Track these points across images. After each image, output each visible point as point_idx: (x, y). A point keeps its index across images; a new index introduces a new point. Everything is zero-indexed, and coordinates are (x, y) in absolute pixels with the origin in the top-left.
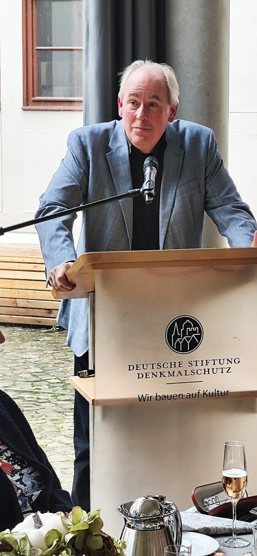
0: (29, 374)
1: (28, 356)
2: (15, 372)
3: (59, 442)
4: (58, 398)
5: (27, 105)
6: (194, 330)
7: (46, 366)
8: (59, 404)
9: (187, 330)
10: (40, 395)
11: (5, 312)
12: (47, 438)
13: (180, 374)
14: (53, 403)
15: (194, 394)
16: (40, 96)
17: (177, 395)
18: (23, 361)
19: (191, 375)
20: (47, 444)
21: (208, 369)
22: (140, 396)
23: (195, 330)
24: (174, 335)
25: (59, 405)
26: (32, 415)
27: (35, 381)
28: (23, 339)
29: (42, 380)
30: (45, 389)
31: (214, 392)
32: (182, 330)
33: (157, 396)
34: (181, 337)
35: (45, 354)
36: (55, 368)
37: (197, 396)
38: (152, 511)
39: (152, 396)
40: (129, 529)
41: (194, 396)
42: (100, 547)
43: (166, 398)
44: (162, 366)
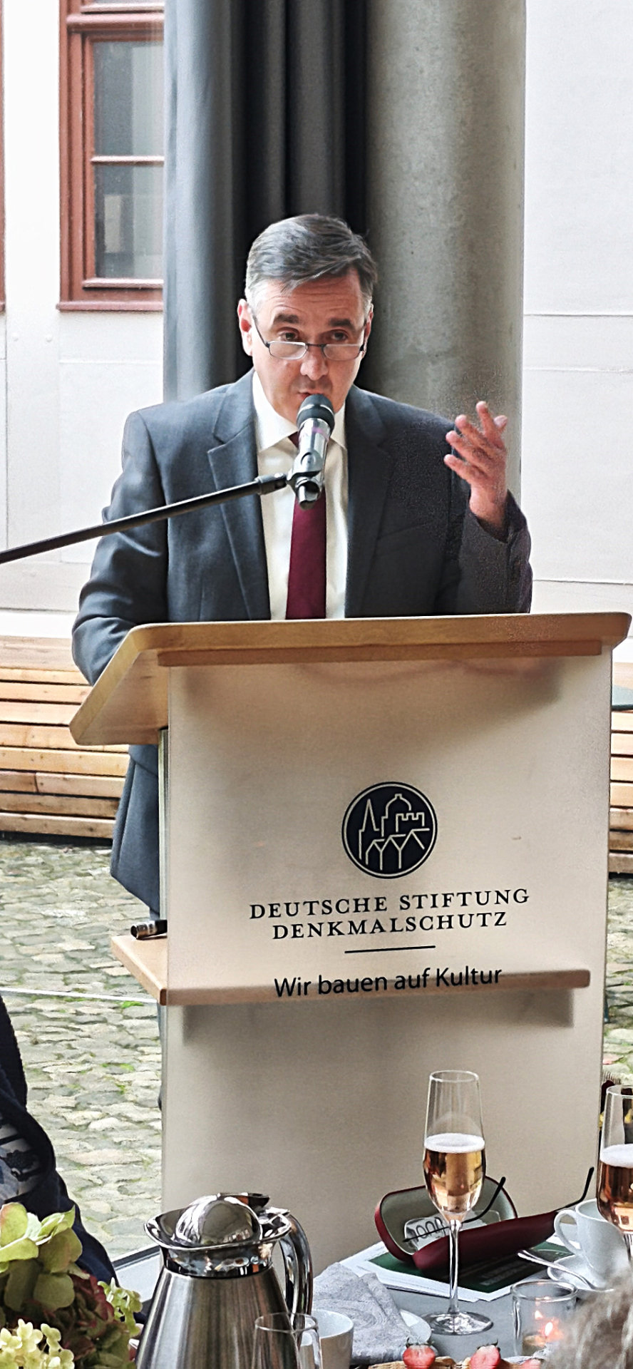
0: (60, 956)
1: (59, 911)
2: (23, 950)
3: (119, 1116)
5: (71, 298)
6: (413, 819)
7: (102, 937)
9: (397, 818)
10: (83, 1006)
11: (8, 806)
13: (380, 927)
14: (112, 1025)
15: (414, 976)
16: (104, 276)
17: (369, 979)
18: (48, 923)
19: (407, 930)
20: (90, 1123)
21: (450, 917)
22: (278, 982)
23: (417, 818)
24: (363, 830)
26: (58, 1052)
27: (72, 972)
28: (50, 872)
29: (89, 970)
30: (95, 990)
31: (464, 974)
32: (385, 820)
33: (321, 983)
34: (383, 835)
35: (102, 907)
37: (422, 983)
38: (230, 1232)
39: (310, 983)
40: (174, 1275)
41: (414, 983)
42: (68, 1304)
43: (345, 987)
44: (333, 906)
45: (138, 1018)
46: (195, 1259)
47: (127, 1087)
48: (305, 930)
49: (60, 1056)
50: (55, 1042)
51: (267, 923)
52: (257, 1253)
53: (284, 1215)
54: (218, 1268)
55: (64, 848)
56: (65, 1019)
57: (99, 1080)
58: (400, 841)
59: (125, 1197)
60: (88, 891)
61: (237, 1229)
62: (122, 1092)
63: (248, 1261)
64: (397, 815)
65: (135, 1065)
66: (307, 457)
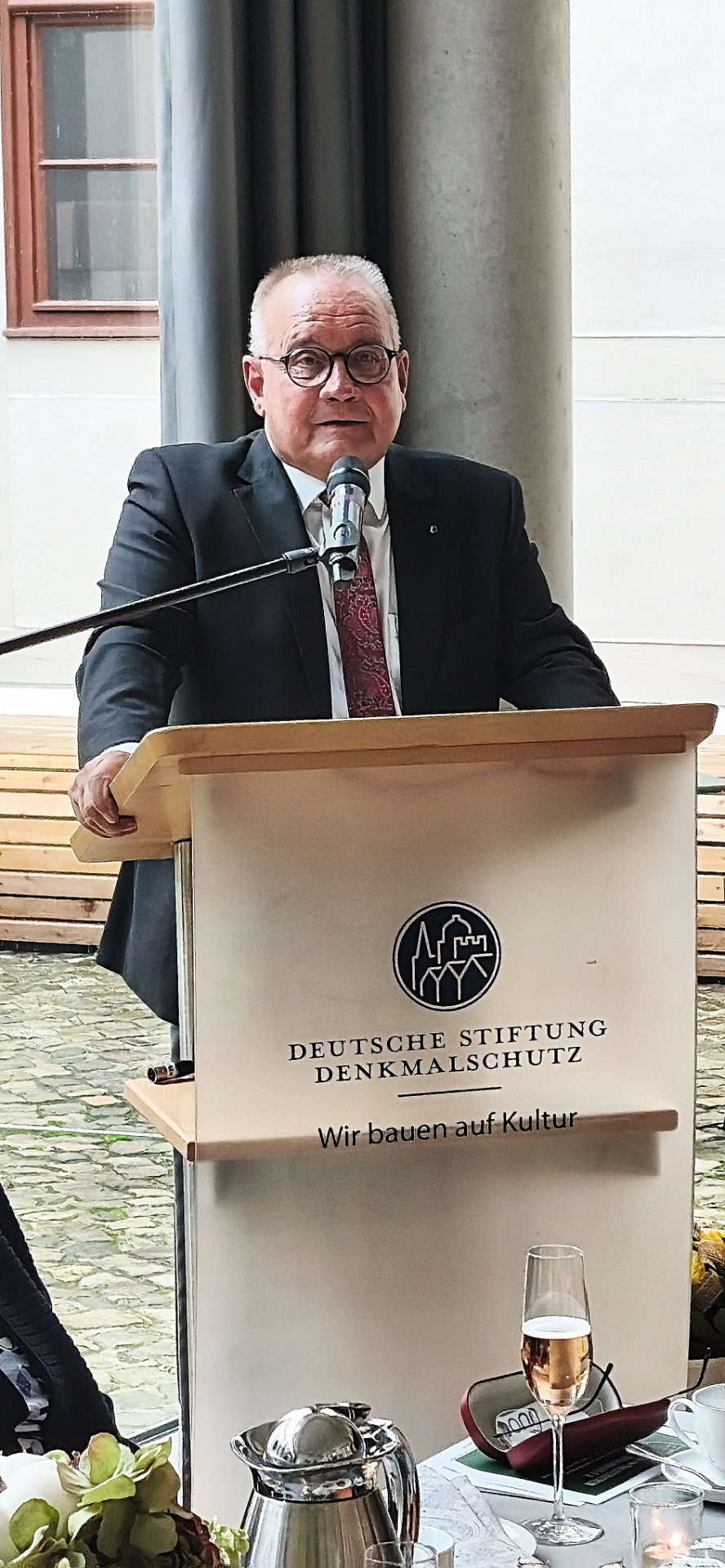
0: (32, 1082)
1: (27, 1030)
3: (114, 1271)
4: (113, 1148)
5: (19, 325)
6: (474, 943)
7: (78, 1060)
8: (115, 1165)
9: (455, 942)
10: (60, 1142)
12: (80, 1260)
13: (438, 1066)
14: (96, 1163)
15: (478, 1122)
16: (56, 299)
17: (427, 1126)
18: (14, 1045)
19: (469, 1069)
20: (80, 1279)
21: (517, 1053)
22: (323, 1132)
23: (478, 942)
24: (417, 957)
25: (115, 1169)
26: (37, 1196)
27: (47, 1102)
28: (14, 985)
29: (66, 1099)
30: (75, 1124)
31: (534, 1118)
32: (442, 945)
33: (371, 1132)
34: (439, 963)
35: (76, 1025)
36: (104, 1064)
37: (486, 1130)
38: (330, 1449)
39: (359, 1132)
40: (266, 1499)
41: (477, 1130)
42: (170, 1549)
43: (399, 1135)
44: (384, 1045)
45: (124, 1155)
46: (290, 1482)
47: (120, 1237)
48: (352, 1072)
49: (40, 1202)
50: (33, 1185)
51: (309, 1064)
52: (360, 1472)
53: (389, 1427)
54: (316, 1492)
55: (29, 956)
56: (43, 1158)
57: (86, 1228)
58: (458, 968)
59: (126, 1365)
60: (59, 1007)
61: (337, 1445)
62: (114, 1242)
63: (351, 1482)
64: (456, 939)
65: (126, 1210)
66: (341, 528)
